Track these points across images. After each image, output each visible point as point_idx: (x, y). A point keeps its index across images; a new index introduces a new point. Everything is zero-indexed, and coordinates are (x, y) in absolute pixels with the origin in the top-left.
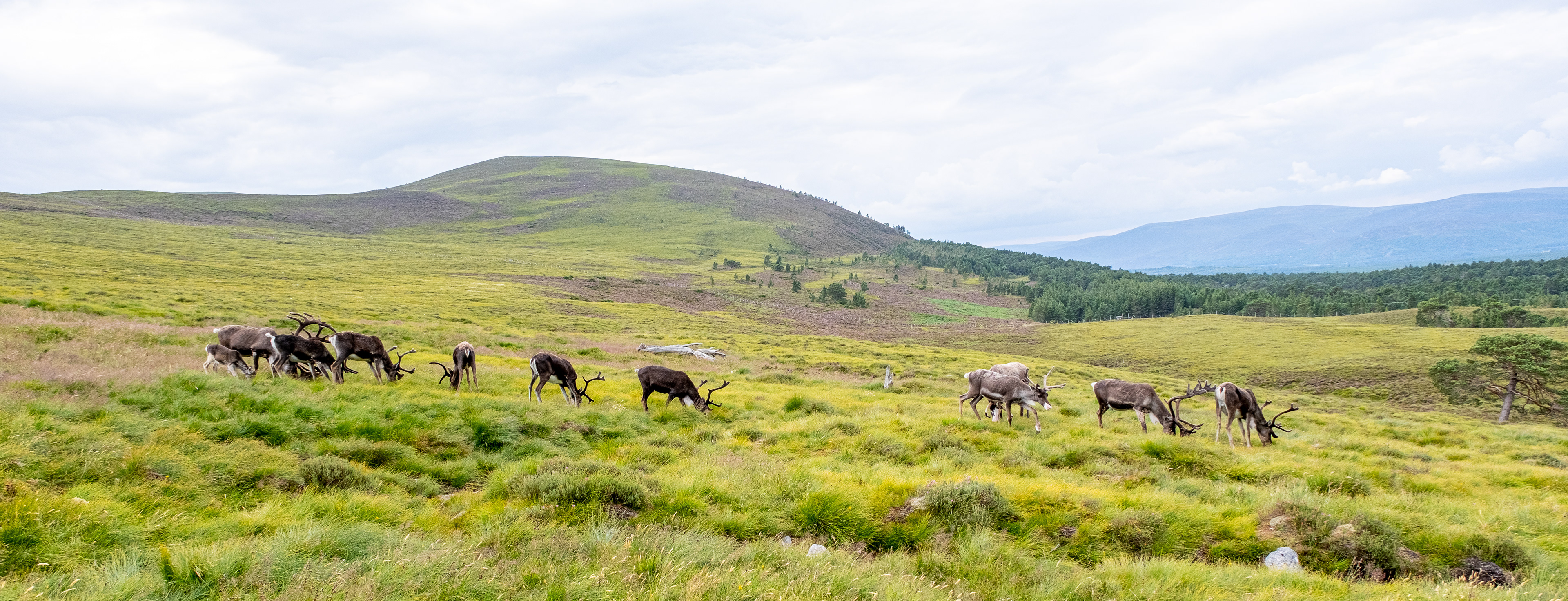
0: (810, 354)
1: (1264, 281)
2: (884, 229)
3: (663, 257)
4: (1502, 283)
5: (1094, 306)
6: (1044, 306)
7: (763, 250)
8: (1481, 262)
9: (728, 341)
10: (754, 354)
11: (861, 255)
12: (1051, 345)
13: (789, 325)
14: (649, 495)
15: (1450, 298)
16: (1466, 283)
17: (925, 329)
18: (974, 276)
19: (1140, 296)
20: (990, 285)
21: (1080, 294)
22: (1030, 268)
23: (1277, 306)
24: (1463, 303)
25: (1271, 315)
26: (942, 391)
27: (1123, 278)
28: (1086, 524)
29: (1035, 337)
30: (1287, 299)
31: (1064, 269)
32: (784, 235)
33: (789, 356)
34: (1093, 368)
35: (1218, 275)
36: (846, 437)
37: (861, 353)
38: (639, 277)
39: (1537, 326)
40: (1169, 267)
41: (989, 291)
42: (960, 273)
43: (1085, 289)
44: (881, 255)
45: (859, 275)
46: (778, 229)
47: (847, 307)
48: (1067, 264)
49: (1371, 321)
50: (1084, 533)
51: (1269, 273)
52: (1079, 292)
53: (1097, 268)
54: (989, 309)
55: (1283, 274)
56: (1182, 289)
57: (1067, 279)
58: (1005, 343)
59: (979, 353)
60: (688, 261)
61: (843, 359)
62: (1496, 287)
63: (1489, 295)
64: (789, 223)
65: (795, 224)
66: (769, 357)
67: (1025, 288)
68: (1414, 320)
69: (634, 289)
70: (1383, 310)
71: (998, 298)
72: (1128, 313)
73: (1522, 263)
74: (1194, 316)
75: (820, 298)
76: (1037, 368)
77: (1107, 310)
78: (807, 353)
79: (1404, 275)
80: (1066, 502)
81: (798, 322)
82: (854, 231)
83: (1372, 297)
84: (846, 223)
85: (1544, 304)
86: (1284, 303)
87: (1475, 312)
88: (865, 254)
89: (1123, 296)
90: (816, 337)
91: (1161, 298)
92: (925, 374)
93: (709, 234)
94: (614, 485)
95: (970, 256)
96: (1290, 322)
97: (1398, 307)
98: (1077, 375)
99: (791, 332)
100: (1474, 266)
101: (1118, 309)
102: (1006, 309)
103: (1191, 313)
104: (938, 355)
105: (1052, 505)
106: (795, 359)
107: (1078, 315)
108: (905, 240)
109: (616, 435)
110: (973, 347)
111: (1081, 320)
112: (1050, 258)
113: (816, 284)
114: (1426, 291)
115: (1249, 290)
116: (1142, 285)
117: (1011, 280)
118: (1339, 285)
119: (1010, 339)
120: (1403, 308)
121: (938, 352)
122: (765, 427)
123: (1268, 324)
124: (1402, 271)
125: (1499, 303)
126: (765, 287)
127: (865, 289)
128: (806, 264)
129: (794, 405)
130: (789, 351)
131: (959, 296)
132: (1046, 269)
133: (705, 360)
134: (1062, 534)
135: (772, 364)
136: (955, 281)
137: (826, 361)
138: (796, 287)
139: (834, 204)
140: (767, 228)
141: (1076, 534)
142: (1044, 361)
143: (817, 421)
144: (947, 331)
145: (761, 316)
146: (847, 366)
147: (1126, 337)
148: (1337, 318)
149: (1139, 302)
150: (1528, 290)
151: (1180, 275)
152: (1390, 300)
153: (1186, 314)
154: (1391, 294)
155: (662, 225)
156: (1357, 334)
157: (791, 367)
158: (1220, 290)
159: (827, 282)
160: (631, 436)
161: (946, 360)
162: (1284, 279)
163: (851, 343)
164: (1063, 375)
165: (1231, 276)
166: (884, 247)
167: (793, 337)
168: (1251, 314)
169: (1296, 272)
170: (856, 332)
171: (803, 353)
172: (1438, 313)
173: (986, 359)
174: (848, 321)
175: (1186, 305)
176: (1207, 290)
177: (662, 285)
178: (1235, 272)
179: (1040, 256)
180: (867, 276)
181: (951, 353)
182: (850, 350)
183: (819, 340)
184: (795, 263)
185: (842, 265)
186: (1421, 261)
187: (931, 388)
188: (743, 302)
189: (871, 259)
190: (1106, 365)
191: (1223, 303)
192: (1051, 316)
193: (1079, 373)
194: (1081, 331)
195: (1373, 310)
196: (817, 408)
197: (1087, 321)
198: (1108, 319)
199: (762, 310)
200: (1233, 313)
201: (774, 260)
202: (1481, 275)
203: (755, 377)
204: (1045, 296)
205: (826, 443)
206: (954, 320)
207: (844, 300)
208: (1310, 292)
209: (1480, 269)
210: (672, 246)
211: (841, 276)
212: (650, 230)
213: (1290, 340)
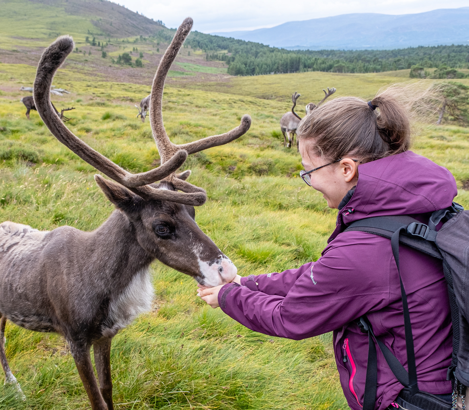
0: (113, 92)
1: (343, 54)
2: (151, 22)
3: (28, 36)
4: (449, 56)
5: (260, 66)
6: (235, 66)
7: (85, 33)
8: (441, 46)
9: (69, 85)
10: (84, 92)
11: (139, 37)
12: (238, 88)
13: (101, 76)
14: (40, 156)
15: (426, 64)
16: (433, 56)
17: (174, 79)
18: (199, 50)
19: (283, 62)
20: (207, 55)
21: (253, 60)
22: (228, 45)
23: (348, 67)
24: (431, 66)
25: (345, 72)
26: (181, 110)
27: (275, 52)
28: (240, 165)
29: (231, 83)
30: (353, 64)
31: (245, 46)
32: (96, 24)
33: (103, 93)
34: (258, 100)
35: (321, 51)
36: (133, 131)
37: (140, 92)
38: (15, 49)
39: (460, 78)
40: (298, 46)
41: (207, 58)
42: (192, 48)
43: (256, 57)
44: (150, 37)
45: (138, 49)
46: (92, 21)
47: (132, 67)
48: (247, 44)
49: (390, 75)
50: (239, 169)
51: (346, 50)
52: (253, 59)
53: (262, 46)
54: (208, 68)
55: (352, 51)
56: (303, 57)
57: (247, 52)
58: (215, 87)
59: (201, 91)
60: (42, 39)
61: (131, 95)
62: (446, 58)
63: (442, 62)
64: (98, 18)
65: (102, 18)
66: (92, 94)
67: (226, 57)
68: (409, 75)
69: (13, 56)
70: (396, 70)
71: (212, 62)
72: (277, 71)
73: (459, 46)
74: (309, 73)
75: (117, 62)
76: (230, 99)
77: (266, 69)
78: (111, 92)
79: (407, 52)
80: (232, 155)
81: (106, 75)
82: (134, 23)
83: (392, 63)
84: (130, 18)
85: (464, 67)
86: (351, 66)
87: (435, 71)
88: (141, 37)
89: (275, 62)
90: (116, 83)
91: (293, 63)
92: (173, 102)
93: (53, 23)
94: (23, 151)
95: (197, 38)
96: (353, 76)
97: (402, 68)
98: (249, 103)
99: (103, 81)
100: (438, 47)
101: (272, 68)
102: (216, 68)
103: (308, 71)
104: (180, 93)
105: (226, 157)
106: (105, 95)
107: (252, 72)
108: (162, 28)
109: (17, 131)
110: (199, 89)
111: (253, 75)
112: (239, 40)
113: (115, 54)
114: (416, 60)
115: (335, 59)
116: (285, 55)
117: (218, 52)
118: (377, 56)
119: (218, 85)
120: (405, 69)
121: (180, 91)
122: (93, 126)
123: (343, 77)
124: (407, 50)
125: (445, 67)
126: (87, 55)
127: (142, 56)
128: (109, 41)
129: (107, 117)
130: (102, 90)
131: (191, 61)
132: (236, 46)
133: (58, 95)
134: (230, 169)
135: (94, 97)
136: (189, 52)
137: (122, 96)
138: (104, 55)
139: (123, 7)
140: (86, 20)
141: (236, 169)
142: (234, 95)
143: (118, 124)
144: (185, 80)
145: (86, 72)
146: (133, 98)
147: (275, 83)
148: (375, 74)
149: (282, 65)
150: (459, 60)
151: (303, 51)
152: (400, 65)
153: (305, 71)
154: (400, 62)
155: (25, 17)
156: (383, 82)
157: (104, 99)
158: (322, 58)
159: (120, 52)
160: (25, 132)
161: (184, 95)
162: (353, 53)
163: (135, 86)
164: (242, 103)
165: (327, 51)
166: (151, 32)
167: (104, 83)
168: (335, 72)
169: (358, 50)
170: (138, 80)
171: (110, 92)
172: (419, 72)
173: (205, 95)
174: (133, 75)
175: (305, 66)
176: (316, 59)
177: (29, 53)
178: (329, 49)
179: (233, 39)
180: (143, 49)
181: (187, 92)
182: (134, 90)
183: (118, 84)
184: (103, 41)
185: (129, 42)
186: (415, 45)
187: (176, 108)
188: (75, 64)
189: (145, 39)
190: (265, 98)
191: (323, 66)
192: (238, 72)
193: (251, 102)
194: (253, 80)
195: (391, 70)
196: (118, 118)
197: (256, 75)
198: (267, 74)
199: (86, 68)
200: (327, 71)
201: (91, 39)
202: (440, 52)
203: (86, 103)
204: (235, 61)
205: (123, 134)
206: (189, 74)
207: (131, 63)
208: (364, 60)
209: (441, 48)
210: (32, 30)
211: (129, 49)
212: (19, 20)
213: (353, 85)
